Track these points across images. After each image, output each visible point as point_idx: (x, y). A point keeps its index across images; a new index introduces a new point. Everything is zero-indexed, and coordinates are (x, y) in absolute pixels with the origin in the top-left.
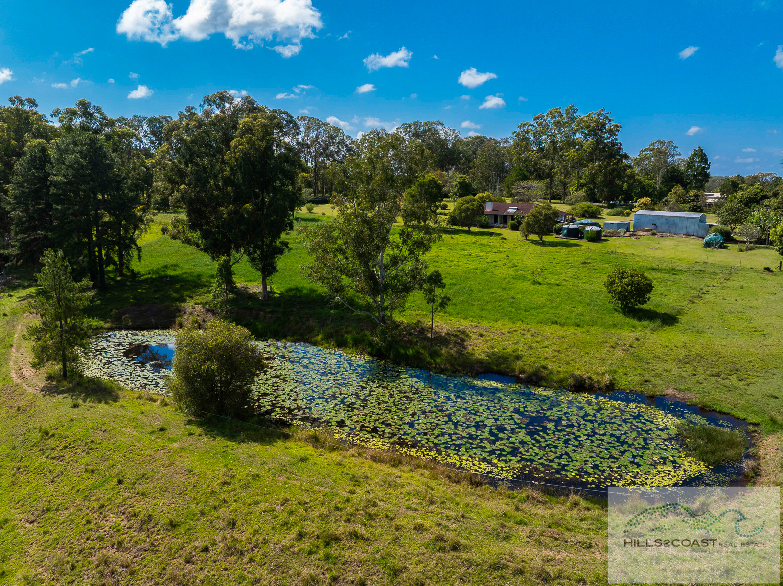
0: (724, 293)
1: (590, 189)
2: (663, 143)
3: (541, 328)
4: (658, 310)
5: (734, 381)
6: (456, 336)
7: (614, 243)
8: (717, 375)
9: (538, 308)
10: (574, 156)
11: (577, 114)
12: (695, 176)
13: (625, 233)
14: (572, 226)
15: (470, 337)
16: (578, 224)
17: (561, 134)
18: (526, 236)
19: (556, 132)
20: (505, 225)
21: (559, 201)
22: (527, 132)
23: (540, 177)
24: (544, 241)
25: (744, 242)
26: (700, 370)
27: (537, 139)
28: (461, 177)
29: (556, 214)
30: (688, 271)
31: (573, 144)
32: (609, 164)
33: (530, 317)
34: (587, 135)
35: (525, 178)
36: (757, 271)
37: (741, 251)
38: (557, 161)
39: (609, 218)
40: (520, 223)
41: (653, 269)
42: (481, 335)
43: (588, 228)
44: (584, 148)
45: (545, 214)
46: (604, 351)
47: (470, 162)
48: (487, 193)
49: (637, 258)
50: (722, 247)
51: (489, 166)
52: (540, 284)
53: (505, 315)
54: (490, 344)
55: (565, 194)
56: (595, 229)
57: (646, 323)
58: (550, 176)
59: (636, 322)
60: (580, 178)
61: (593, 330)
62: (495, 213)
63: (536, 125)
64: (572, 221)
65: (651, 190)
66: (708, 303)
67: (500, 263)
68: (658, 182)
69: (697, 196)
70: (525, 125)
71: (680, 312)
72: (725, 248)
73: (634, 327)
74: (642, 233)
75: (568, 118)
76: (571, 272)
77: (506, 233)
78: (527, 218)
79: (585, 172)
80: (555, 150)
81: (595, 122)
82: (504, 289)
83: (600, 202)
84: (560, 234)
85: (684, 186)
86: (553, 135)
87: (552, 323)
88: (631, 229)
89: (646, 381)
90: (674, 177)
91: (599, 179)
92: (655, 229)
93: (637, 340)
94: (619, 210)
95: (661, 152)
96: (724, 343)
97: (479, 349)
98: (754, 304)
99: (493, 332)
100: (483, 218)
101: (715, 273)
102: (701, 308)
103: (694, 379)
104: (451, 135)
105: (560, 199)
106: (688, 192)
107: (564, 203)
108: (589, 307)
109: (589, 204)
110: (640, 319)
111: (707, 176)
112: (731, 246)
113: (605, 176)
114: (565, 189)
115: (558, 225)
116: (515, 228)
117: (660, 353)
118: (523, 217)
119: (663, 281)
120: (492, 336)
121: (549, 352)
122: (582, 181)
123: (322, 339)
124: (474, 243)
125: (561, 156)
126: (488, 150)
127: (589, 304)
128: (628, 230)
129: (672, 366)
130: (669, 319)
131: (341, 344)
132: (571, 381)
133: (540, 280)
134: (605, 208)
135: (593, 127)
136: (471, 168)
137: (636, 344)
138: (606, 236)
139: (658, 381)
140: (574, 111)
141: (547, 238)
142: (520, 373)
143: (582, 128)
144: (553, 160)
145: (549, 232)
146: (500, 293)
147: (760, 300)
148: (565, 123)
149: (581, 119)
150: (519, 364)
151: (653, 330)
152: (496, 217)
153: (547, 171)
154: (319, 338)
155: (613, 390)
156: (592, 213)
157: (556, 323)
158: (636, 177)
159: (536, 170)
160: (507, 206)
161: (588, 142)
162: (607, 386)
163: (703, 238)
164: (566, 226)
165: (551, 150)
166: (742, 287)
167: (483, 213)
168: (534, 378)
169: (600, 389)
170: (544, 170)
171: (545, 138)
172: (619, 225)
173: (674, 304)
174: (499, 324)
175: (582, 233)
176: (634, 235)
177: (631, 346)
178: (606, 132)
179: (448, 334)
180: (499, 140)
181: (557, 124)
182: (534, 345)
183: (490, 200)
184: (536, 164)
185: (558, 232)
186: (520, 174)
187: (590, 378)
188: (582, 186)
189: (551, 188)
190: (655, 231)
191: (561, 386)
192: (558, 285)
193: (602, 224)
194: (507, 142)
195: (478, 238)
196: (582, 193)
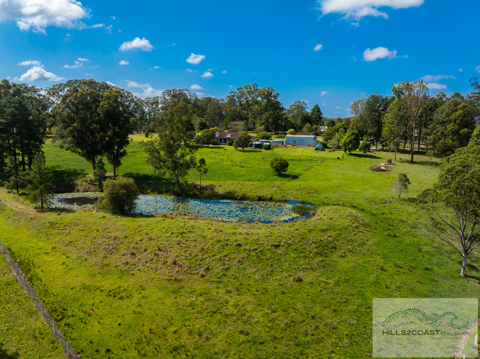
0: (319, 167)
1: (266, 125)
2: (300, 102)
3: (244, 182)
4: (291, 174)
5: (315, 194)
6: (210, 187)
7: (276, 150)
8: (310, 193)
9: (243, 176)
10: (258, 109)
11: (259, 87)
12: (315, 118)
13: (282, 145)
14: (257, 143)
15: (216, 187)
16: (260, 142)
17: (251, 97)
18: (236, 148)
19: (248, 96)
20: (226, 143)
21: (251, 132)
22: (234, 96)
23: (241, 119)
24: (244, 150)
25: (332, 148)
26: (304, 192)
27: (239, 100)
28: (201, 120)
29: (250, 137)
30: (306, 160)
31: (257, 103)
32: (274, 113)
33: (240, 179)
34: (263, 98)
35: (234, 120)
36: (334, 159)
37: (330, 152)
38: (250, 111)
39: (275, 139)
40: (233, 142)
41: (292, 160)
42: (220, 186)
43: (265, 144)
44: (262, 105)
45: (245, 137)
46: (269, 189)
47: (204, 111)
48: (215, 128)
49: (286, 156)
50: (322, 150)
51: (215, 113)
52: (243, 167)
53: (230, 179)
54: (224, 189)
55: (255, 128)
56: (268, 144)
57: (286, 179)
58: (247, 119)
59: (281, 179)
60: (262, 120)
61: (265, 182)
62: (221, 137)
63: (238, 92)
64: (258, 141)
65: (295, 126)
66: (312, 171)
67: (225, 160)
68: (299, 122)
69: (316, 128)
70: (232, 92)
71: (300, 175)
72: (324, 150)
73: (281, 180)
74: (289, 146)
75: (254, 89)
76: (257, 162)
77: (227, 147)
78: (236, 139)
79: (264, 117)
80: (249, 105)
81: (267, 92)
82: (228, 170)
83: (272, 132)
84: (252, 147)
85: (311, 123)
86: (247, 98)
87: (249, 180)
88: (284, 144)
89: (284, 196)
90: (306, 119)
91: (270, 120)
92: (295, 143)
93: (282, 184)
94: (280, 135)
95: (300, 107)
96: (314, 183)
97: (220, 191)
98: (329, 171)
99: (225, 185)
100: (215, 140)
101: (317, 160)
102: (309, 173)
103: (301, 195)
104: (193, 97)
105: (252, 131)
106: (312, 126)
107: (254, 133)
108: (264, 175)
109: (265, 132)
110: (284, 177)
111: (321, 118)
112: (326, 150)
113: (273, 118)
114: (254, 126)
115: (251, 143)
116: (230, 144)
117: (290, 188)
118: (234, 139)
119: (295, 164)
120: (225, 186)
121: (248, 190)
122: (262, 122)
123: (150, 192)
124: (212, 152)
125: (252, 109)
126: (214, 105)
127: (264, 173)
128: (283, 144)
129: (294, 192)
130: (295, 177)
131: (160, 193)
132: (257, 198)
133: (243, 166)
134: (274, 135)
135: (266, 94)
136: (205, 115)
137: (281, 185)
138: (273, 147)
139: (288, 196)
140: (257, 86)
141: (246, 149)
142: (237, 197)
143: (261, 95)
144: (247, 110)
145: (247, 146)
146: (226, 171)
147: (332, 169)
148: (252, 92)
149: (260, 91)
150: (236, 194)
151: (288, 181)
152: (221, 139)
153: (245, 116)
154: (149, 191)
155: (272, 200)
156: (267, 137)
157: (251, 180)
158: (288, 119)
159: (239, 116)
160: (226, 134)
161: (264, 102)
162: (269, 199)
163: (315, 147)
164: (254, 143)
165: (246, 106)
166: (326, 165)
167: (214, 138)
168: (243, 198)
169: (267, 200)
170: (243, 116)
171: (243, 100)
172: (279, 142)
173: (298, 172)
174: (227, 182)
175: (262, 146)
176: (286, 146)
177: (279, 186)
178: (272, 97)
179: (206, 186)
180: (219, 99)
181: (249, 92)
182: (242, 188)
183: (217, 131)
184: (239, 112)
185: (251, 146)
186: (232, 118)
187: (263, 196)
188: (263, 124)
189: (247, 125)
190: (295, 144)
191: (253, 200)
192: (251, 167)
193: (271, 142)
194: (223, 100)
195: (213, 149)
196: (262, 127)
